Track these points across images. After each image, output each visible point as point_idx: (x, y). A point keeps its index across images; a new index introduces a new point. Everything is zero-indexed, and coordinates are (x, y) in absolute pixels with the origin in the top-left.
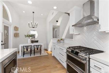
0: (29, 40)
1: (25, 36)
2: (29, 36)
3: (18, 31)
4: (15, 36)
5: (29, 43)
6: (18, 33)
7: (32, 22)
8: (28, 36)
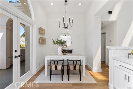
0: (60, 49)
1: (54, 42)
2: (59, 42)
3: (45, 35)
4: (39, 42)
5: (59, 54)
6: (45, 39)
7: (63, 17)
8: (57, 42)
